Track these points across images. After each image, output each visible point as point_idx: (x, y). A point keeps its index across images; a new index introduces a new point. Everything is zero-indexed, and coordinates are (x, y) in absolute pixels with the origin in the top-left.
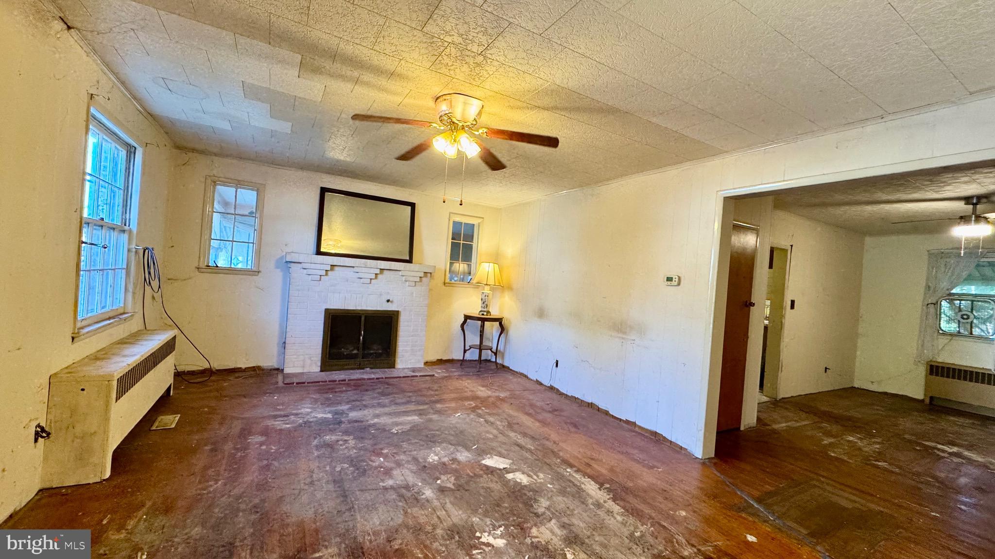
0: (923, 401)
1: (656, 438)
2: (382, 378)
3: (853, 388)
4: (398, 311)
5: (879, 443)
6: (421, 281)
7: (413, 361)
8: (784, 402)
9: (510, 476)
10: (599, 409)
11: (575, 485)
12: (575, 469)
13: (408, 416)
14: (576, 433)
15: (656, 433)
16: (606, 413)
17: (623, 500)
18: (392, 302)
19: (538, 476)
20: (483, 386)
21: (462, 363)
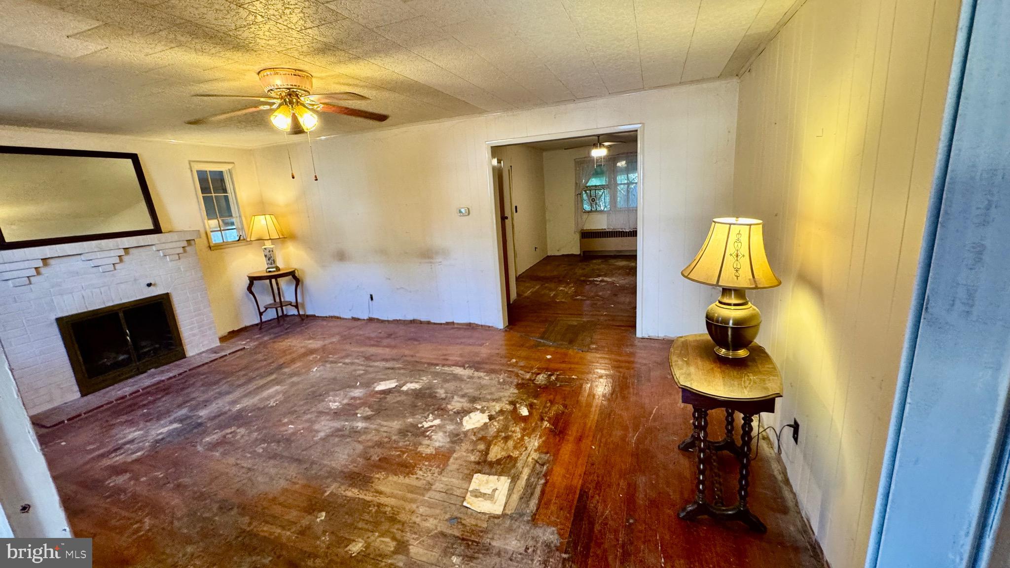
0: (580, 254)
1: (471, 327)
2: (186, 371)
3: (548, 256)
4: (168, 293)
5: (573, 287)
6: (185, 251)
7: (206, 342)
8: (522, 278)
9: (405, 388)
10: (421, 322)
11: (449, 374)
12: (440, 365)
13: (268, 389)
14: (420, 344)
15: (470, 323)
16: (429, 323)
17: (481, 368)
18: (155, 285)
19: (422, 380)
20: (309, 339)
21: (261, 327)
